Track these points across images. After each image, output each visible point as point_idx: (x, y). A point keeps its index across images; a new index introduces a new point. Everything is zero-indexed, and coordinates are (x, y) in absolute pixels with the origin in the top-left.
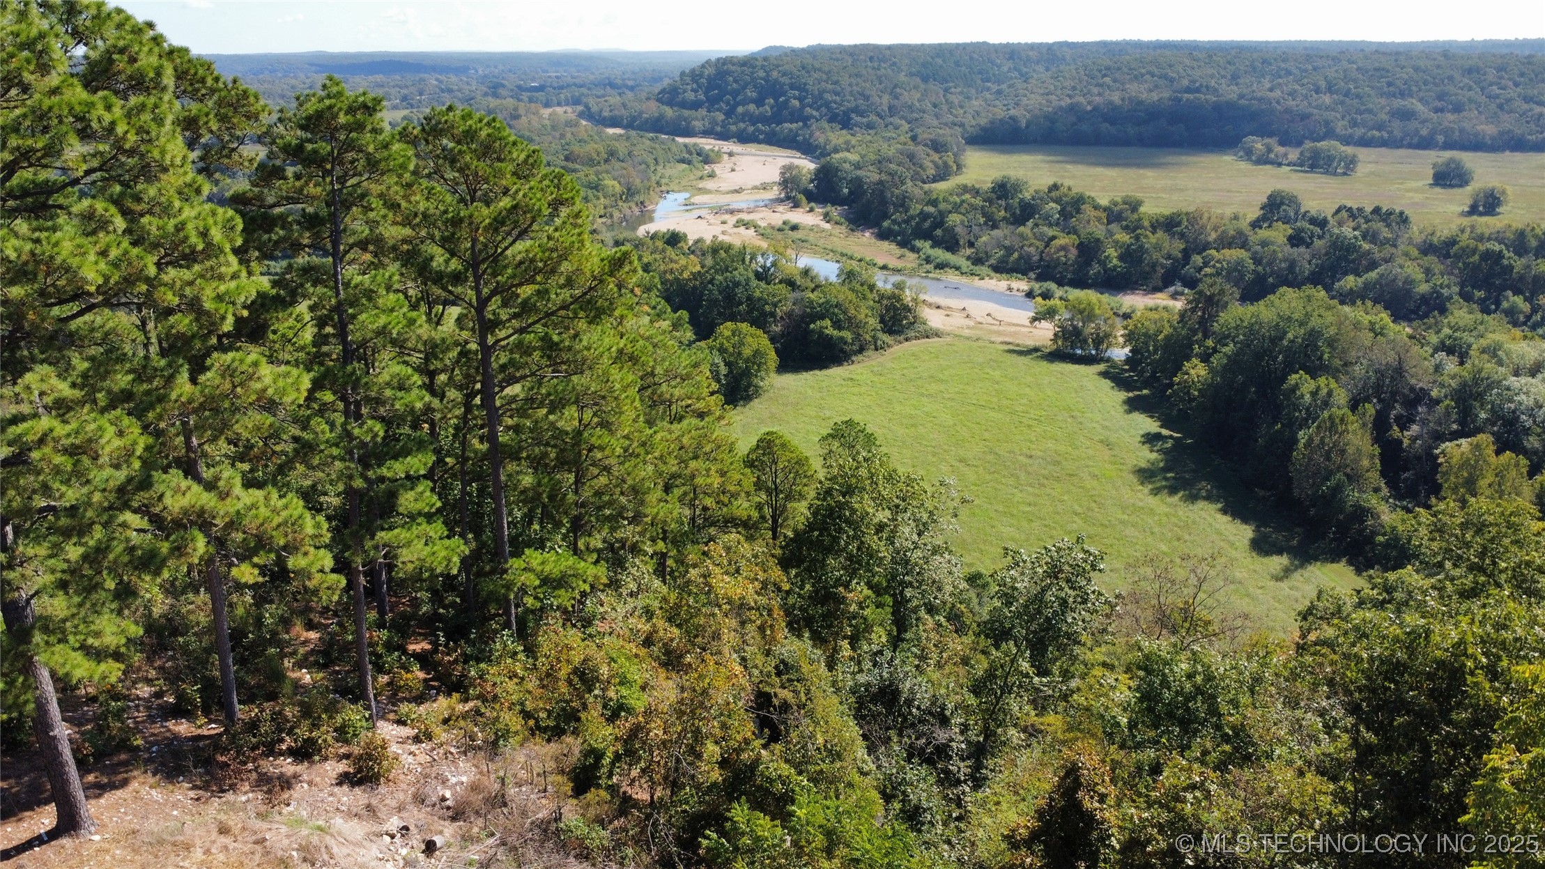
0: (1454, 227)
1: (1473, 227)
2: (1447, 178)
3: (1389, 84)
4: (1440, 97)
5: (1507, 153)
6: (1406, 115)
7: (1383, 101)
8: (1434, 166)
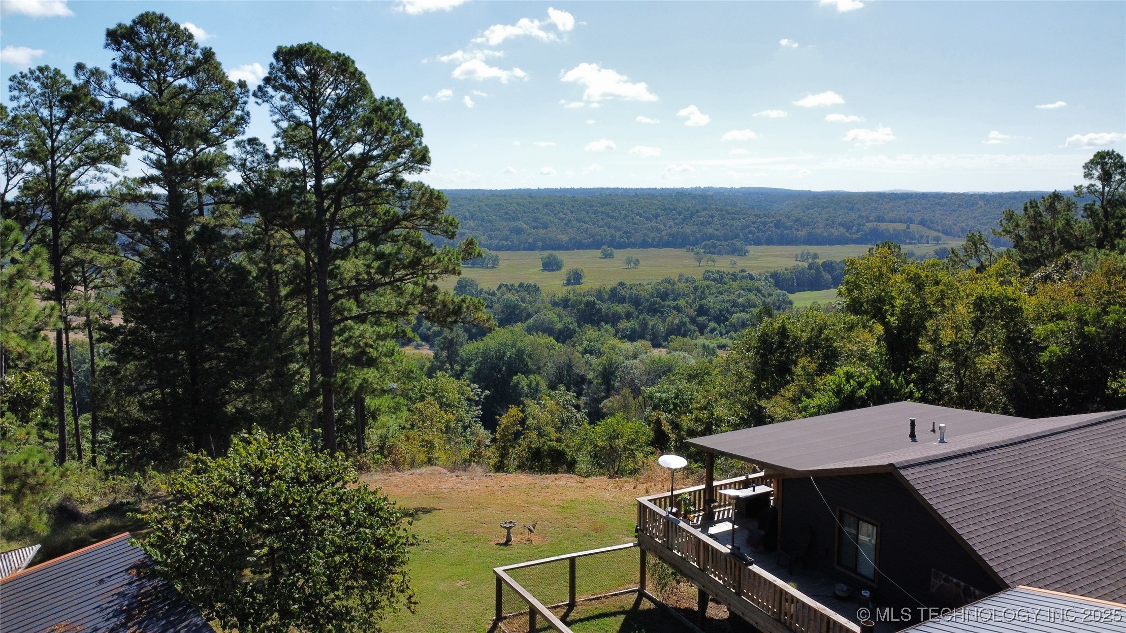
0: (564, 291)
1: (574, 290)
2: (550, 266)
3: (506, 213)
4: (535, 221)
5: (576, 250)
6: (519, 231)
7: (504, 223)
8: (542, 259)
